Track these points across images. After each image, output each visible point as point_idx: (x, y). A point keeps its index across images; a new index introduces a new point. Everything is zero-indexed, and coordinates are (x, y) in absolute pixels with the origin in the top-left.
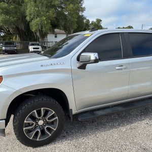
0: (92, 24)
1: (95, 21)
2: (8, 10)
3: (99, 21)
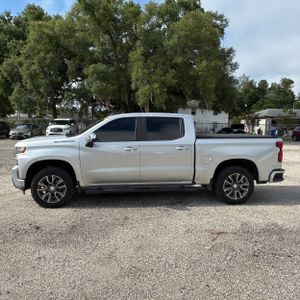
0: (273, 88)
3: (288, 83)
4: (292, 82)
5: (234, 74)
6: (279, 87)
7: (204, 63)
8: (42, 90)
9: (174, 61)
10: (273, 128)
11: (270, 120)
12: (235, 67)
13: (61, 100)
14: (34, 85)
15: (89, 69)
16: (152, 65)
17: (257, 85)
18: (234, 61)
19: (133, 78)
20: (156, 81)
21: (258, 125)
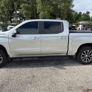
0: (83, 14)
1: (85, 13)
2: (28, 7)
3: (88, 13)
4: (90, 13)
5: (73, 9)
6: (85, 14)
7: (63, 4)
8: (6, 13)
9: (53, 3)
10: (84, 28)
11: (83, 25)
12: (73, 6)
13: (13, 17)
14: (3, 12)
15: (22, 6)
16: (45, 4)
17: (78, 14)
18: (73, 4)
19: (38, 9)
20: (46, 10)
21: (79, 26)
